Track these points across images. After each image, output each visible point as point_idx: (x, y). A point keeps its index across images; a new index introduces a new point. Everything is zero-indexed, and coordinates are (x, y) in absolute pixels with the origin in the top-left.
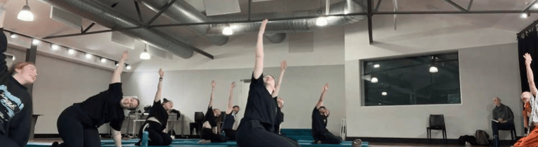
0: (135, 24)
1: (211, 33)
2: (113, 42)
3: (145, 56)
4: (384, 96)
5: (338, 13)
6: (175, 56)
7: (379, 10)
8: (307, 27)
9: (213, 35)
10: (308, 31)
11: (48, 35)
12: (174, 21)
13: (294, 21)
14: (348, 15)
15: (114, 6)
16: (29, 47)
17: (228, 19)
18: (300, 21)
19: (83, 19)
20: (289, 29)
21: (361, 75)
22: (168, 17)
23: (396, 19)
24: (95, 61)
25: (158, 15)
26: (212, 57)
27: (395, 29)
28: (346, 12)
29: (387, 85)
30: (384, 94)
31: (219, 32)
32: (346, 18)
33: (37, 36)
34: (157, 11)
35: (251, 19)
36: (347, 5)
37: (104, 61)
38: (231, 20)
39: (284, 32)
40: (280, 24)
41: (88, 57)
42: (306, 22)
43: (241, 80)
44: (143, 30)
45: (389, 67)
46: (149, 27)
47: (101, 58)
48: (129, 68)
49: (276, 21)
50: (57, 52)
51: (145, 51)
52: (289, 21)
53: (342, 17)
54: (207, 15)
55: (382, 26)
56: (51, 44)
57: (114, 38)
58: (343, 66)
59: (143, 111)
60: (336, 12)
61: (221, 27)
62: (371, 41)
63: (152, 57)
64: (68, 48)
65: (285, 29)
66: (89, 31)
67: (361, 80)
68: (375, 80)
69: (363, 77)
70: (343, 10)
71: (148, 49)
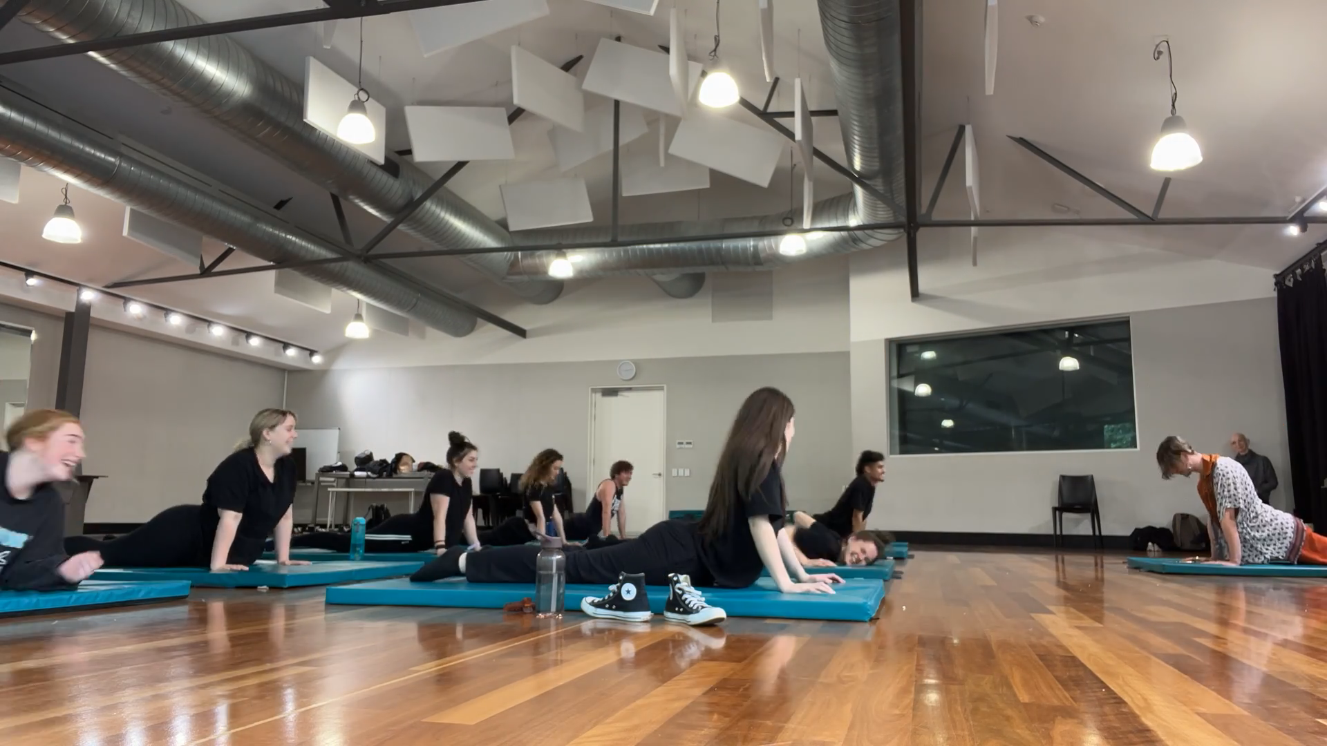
0: (332, 250)
1: (520, 273)
2: (279, 296)
3: (358, 330)
4: (946, 429)
5: (834, 224)
6: (432, 332)
7: (936, 216)
8: (756, 259)
9: (525, 278)
10: (759, 268)
11: (116, 279)
12: (429, 244)
13: (726, 244)
14: (859, 228)
15: (280, 205)
16: (73, 310)
17: (562, 239)
18: (740, 244)
19: (206, 239)
20: (712, 262)
21: (890, 378)
22: (411, 232)
23: (975, 238)
24: (235, 343)
25: (391, 228)
26: (521, 333)
27: (975, 264)
28: (853, 221)
29: (955, 402)
30: (948, 423)
31: (541, 271)
32: (853, 236)
33: (91, 280)
34: (387, 219)
35: (620, 239)
36: (855, 204)
37: (255, 342)
38: (569, 241)
39: (699, 270)
40: (691, 250)
41: (218, 332)
42: (755, 247)
43: (594, 391)
44: (352, 267)
45: (958, 358)
46: (368, 259)
47: (249, 335)
48: (317, 359)
49: (681, 245)
50: (140, 319)
51: (358, 317)
52: (713, 244)
53: (843, 233)
54: (512, 228)
55: (942, 255)
56: (126, 300)
57: (281, 285)
58: (846, 356)
59: (353, 466)
60: (829, 220)
61: (545, 260)
62: (915, 294)
63: (375, 332)
64: (167, 311)
65: (704, 264)
66: (218, 269)
67: (890, 389)
68: (923, 390)
69: (895, 384)
70: (845, 215)
71: (364, 314)
